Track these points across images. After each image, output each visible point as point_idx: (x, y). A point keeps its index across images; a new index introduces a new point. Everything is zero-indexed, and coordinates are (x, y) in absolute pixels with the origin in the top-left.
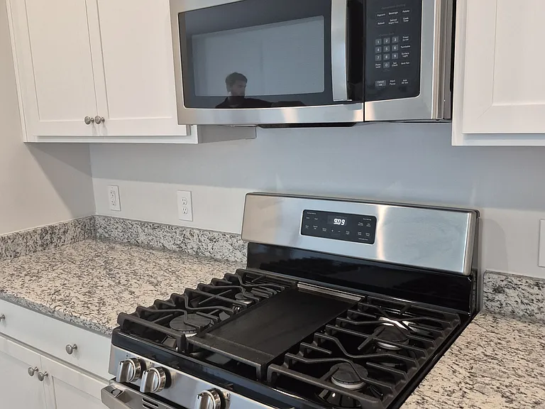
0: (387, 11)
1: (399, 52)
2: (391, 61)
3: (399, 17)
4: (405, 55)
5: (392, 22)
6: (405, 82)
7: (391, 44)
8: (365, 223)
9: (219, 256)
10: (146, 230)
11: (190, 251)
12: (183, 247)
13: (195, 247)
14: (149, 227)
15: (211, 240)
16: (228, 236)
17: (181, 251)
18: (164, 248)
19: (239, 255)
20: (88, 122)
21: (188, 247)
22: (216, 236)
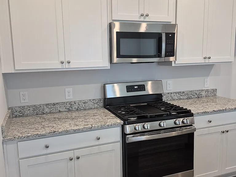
0: (169, 40)
1: (171, 48)
2: (169, 49)
3: (171, 42)
4: (172, 49)
5: (170, 42)
6: (172, 54)
7: (169, 46)
8: (142, 86)
9: (88, 108)
10: (49, 106)
11: (74, 109)
12: (70, 108)
13: (77, 107)
14: (51, 105)
15: (84, 103)
16: (92, 100)
17: (69, 110)
18: (60, 111)
19: (96, 105)
20: (62, 63)
21: (73, 108)
22: (87, 101)
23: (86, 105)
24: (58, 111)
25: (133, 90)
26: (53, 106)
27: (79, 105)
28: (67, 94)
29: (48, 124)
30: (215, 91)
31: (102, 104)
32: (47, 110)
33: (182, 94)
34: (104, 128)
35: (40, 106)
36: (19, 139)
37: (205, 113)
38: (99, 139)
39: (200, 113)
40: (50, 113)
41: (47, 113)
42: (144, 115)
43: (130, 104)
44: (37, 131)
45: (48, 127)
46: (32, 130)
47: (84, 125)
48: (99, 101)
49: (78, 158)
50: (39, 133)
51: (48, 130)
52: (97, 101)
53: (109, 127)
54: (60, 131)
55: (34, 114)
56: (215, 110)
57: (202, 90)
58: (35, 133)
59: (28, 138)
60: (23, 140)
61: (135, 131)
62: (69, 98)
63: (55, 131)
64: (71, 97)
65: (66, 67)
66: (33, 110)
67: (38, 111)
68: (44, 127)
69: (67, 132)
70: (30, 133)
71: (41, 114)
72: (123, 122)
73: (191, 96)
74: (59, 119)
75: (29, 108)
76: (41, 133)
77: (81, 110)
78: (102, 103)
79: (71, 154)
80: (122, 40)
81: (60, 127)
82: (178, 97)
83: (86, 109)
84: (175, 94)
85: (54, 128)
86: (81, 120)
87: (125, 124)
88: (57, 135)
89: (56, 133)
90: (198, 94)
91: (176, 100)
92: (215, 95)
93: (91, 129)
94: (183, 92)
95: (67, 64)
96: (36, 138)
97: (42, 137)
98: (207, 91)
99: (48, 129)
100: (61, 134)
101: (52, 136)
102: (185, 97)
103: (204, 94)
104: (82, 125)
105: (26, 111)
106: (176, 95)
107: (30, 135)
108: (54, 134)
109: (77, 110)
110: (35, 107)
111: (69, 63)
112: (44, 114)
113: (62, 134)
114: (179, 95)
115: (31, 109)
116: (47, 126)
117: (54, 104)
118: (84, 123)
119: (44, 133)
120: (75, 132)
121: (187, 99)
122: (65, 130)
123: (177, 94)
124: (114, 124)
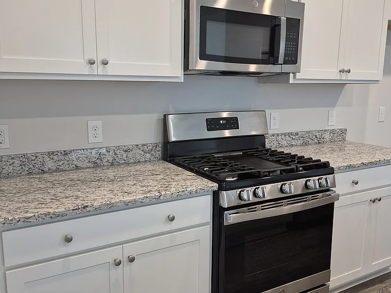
0: (290, 33)
1: (292, 48)
2: (290, 50)
3: (293, 35)
4: (294, 50)
5: (291, 36)
6: (293, 59)
7: (290, 44)
8: (234, 120)
9: (132, 161)
10: (55, 157)
11: (106, 164)
12: (98, 161)
13: (111, 159)
14: (59, 154)
15: (126, 151)
16: (141, 146)
17: (96, 166)
18: (77, 168)
19: (148, 156)
20: (92, 63)
21: (104, 161)
22: (130, 147)
23: (130, 155)
24: (73, 166)
25: (217, 127)
26: (62, 157)
27: (115, 154)
28: (91, 132)
29: (62, 191)
30: (343, 132)
31: (159, 154)
32: (50, 164)
33: (294, 137)
34: (182, 197)
35: (36, 157)
36: (6, 224)
37: (350, 168)
38: (172, 219)
39: (342, 168)
40: (57, 170)
41: (50, 171)
42: (248, 173)
43: (213, 153)
44: (43, 206)
45: (67, 198)
46: (32, 205)
47: (142, 192)
48: (154, 148)
49: (132, 260)
50: (51, 211)
51: (69, 204)
52: (150, 148)
53: (192, 195)
54: (96, 204)
55: (23, 173)
56: (364, 162)
57: (325, 131)
58: (43, 211)
59: (27, 223)
60: (15, 226)
61: (240, 201)
62: (95, 140)
63: (87, 205)
64: (100, 139)
65: (98, 72)
66: (21, 165)
67: (31, 166)
68: (55, 198)
69: (111, 208)
70: (31, 210)
71: (39, 174)
72: (217, 185)
73: (309, 140)
74: (83, 182)
75: (12, 161)
76: (57, 211)
77: (119, 164)
78: (160, 152)
79: (116, 253)
80: (210, 25)
81: (93, 197)
82: (288, 142)
83: (129, 164)
84: (283, 136)
85: (81, 199)
86: (131, 183)
87: (221, 188)
88: (90, 213)
89: (88, 209)
90: (318, 137)
91: (285, 147)
92: (344, 139)
93: (158, 200)
94: (297, 134)
95: (101, 67)
96: (45, 221)
97: (58, 218)
98: (333, 132)
99: (69, 202)
100: (99, 211)
101: (81, 215)
102: (300, 142)
103: (327, 136)
104: (139, 193)
105: (4, 167)
106: (285, 138)
107: (32, 215)
108: (84, 211)
109: (112, 164)
110: (25, 159)
111: (105, 63)
112: (44, 173)
113: (101, 212)
114: (289, 139)
115: (17, 162)
116: (63, 195)
117: (66, 153)
118: (142, 189)
119: (61, 209)
120: (128, 207)
121: (302, 145)
122: (108, 203)
123: (287, 136)
124: (201, 189)
